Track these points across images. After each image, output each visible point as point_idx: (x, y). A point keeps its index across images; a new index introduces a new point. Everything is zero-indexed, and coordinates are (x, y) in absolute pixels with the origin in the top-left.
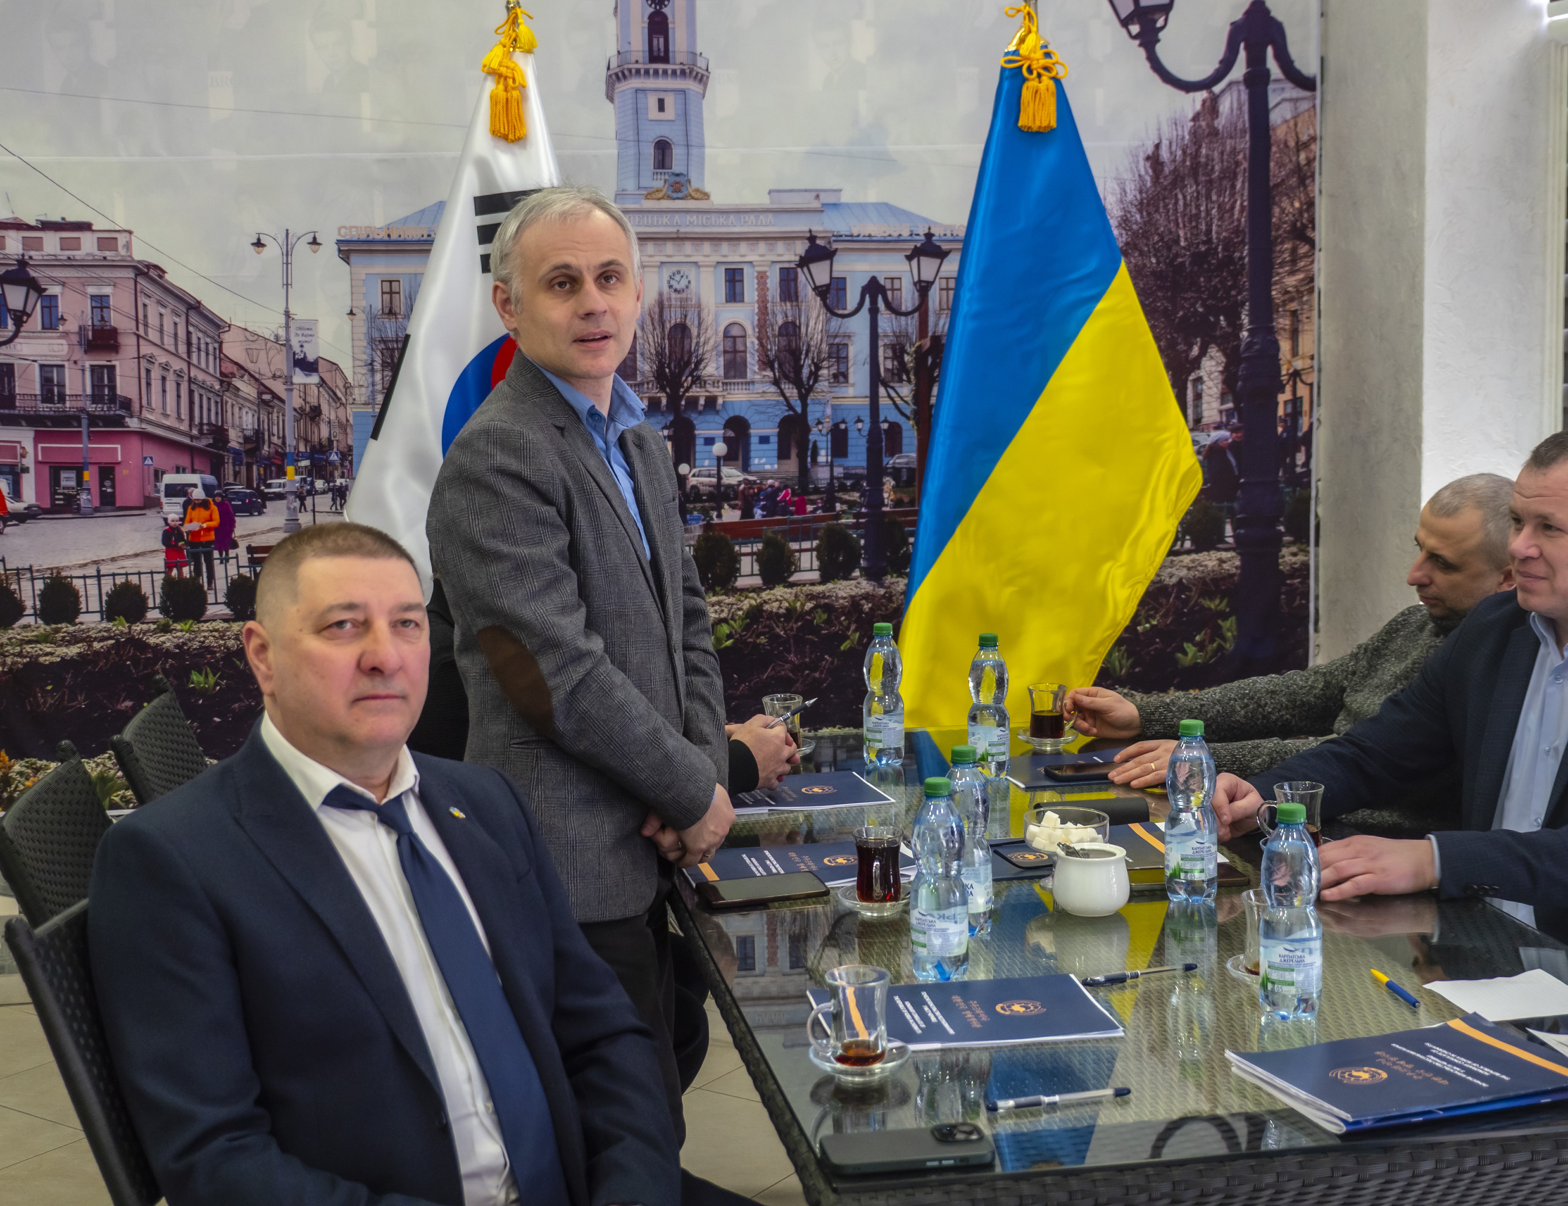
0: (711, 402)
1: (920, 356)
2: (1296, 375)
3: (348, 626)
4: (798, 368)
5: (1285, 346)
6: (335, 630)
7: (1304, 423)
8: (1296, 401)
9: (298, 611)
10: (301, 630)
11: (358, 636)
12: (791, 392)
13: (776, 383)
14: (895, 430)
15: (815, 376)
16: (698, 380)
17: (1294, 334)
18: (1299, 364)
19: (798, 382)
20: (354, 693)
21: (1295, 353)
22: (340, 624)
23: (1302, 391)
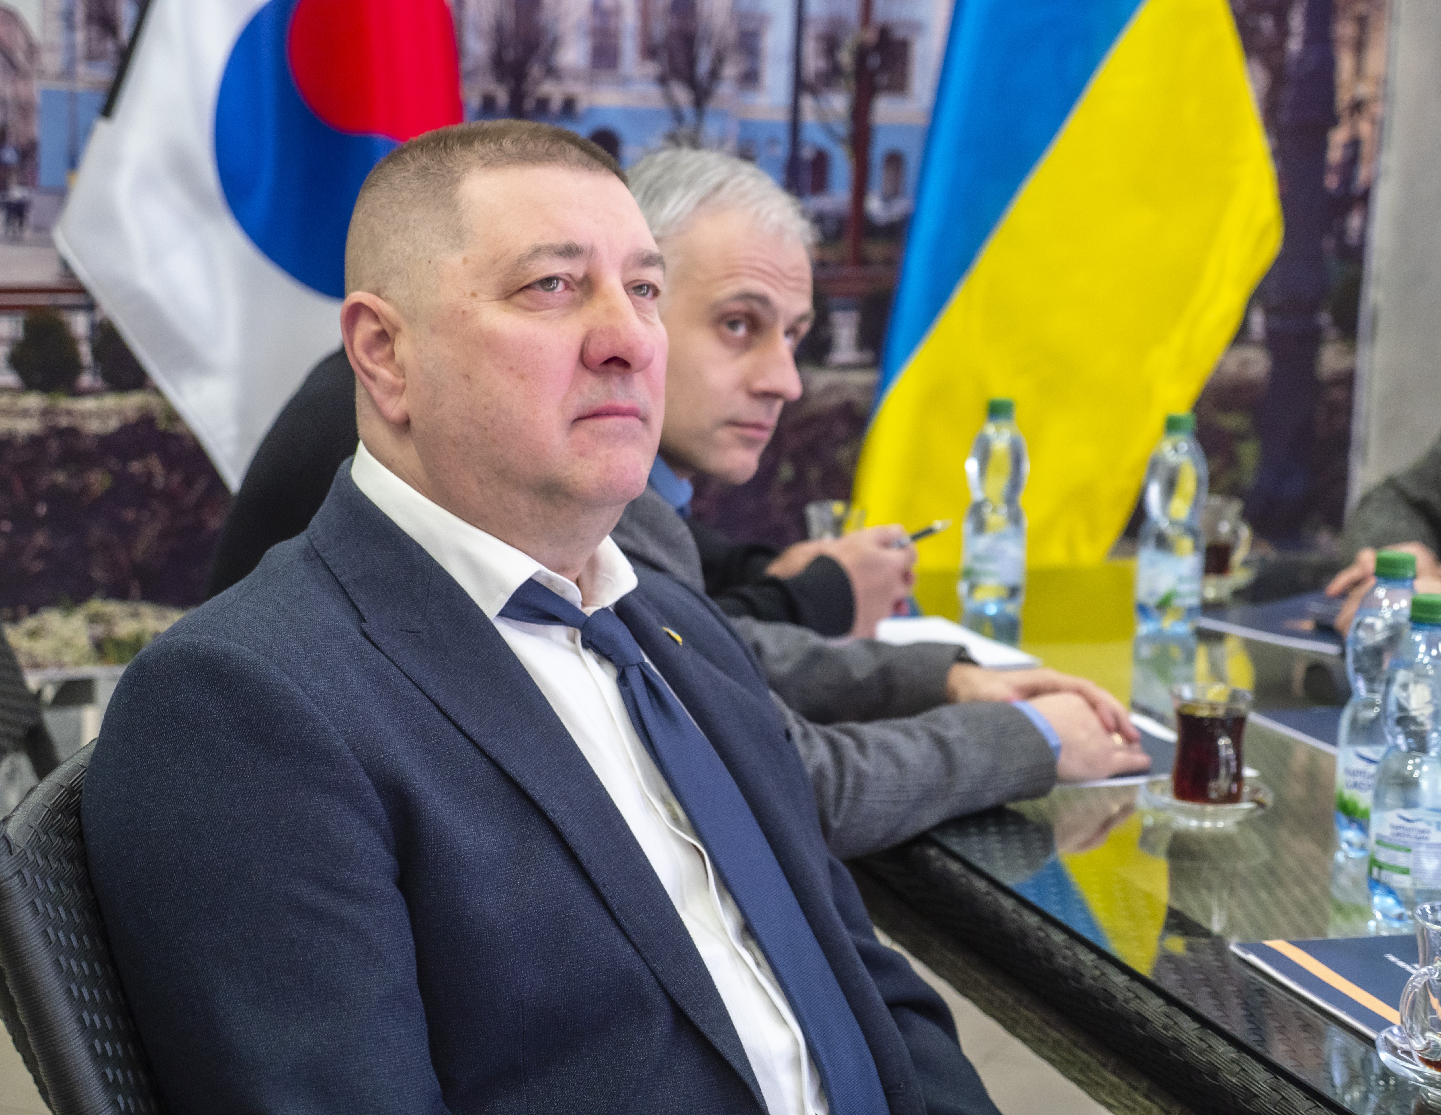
0: (569, 106)
1: (862, 54)
2: (1357, 106)
3: (561, 286)
4: (691, 62)
5: (1345, 63)
6: (539, 293)
7: (1363, 174)
8: (1354, 145)
9: (465, 261)
10: (474, 295)
11: (576, 305)
12: (682, 95)
13: (662, 81)
14: (821, 161)
15: (715, 74)
16: (552, 72)
17: (1360, 46)
18: (1364, 90)
19: (690, 80)
20: (577, 404)
21: (1359, 72)
22: (548, 282)
23: (1365, 128)
